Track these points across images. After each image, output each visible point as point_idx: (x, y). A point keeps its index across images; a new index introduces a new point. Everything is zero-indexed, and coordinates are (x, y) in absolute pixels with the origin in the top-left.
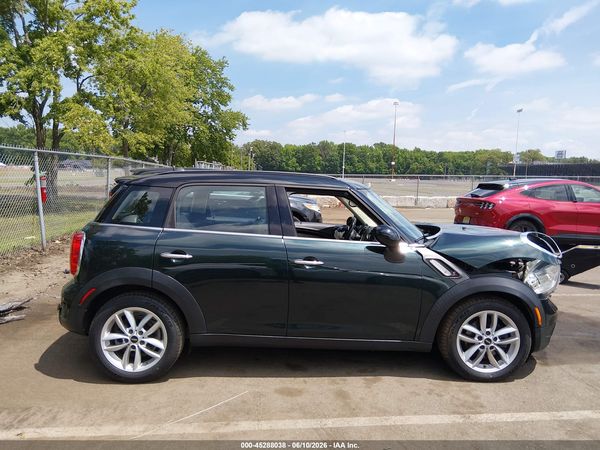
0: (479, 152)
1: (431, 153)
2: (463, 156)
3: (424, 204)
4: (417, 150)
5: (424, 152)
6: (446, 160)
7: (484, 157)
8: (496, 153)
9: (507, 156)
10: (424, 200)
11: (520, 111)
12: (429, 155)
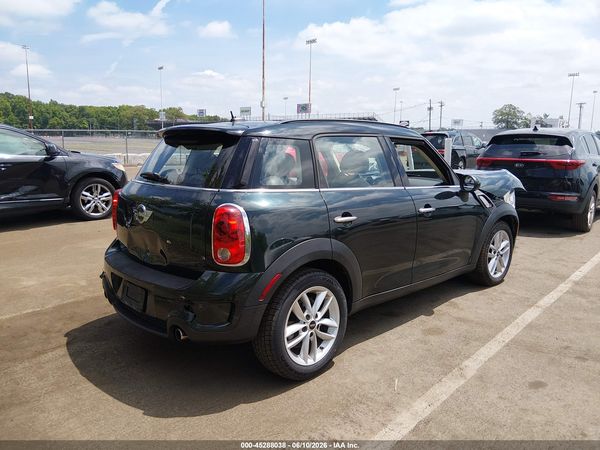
0: (122, 108)
1: (71, 107)
2: (107, 111)
3: (134, 162)
4: (54, 103)
5: (62, 105)
6: (88, 116)
7: (129, 113)
8: (140, 109)
9: (152, 114)
10: (134, 158)
11: (161, 68)
12: (69, 109)
